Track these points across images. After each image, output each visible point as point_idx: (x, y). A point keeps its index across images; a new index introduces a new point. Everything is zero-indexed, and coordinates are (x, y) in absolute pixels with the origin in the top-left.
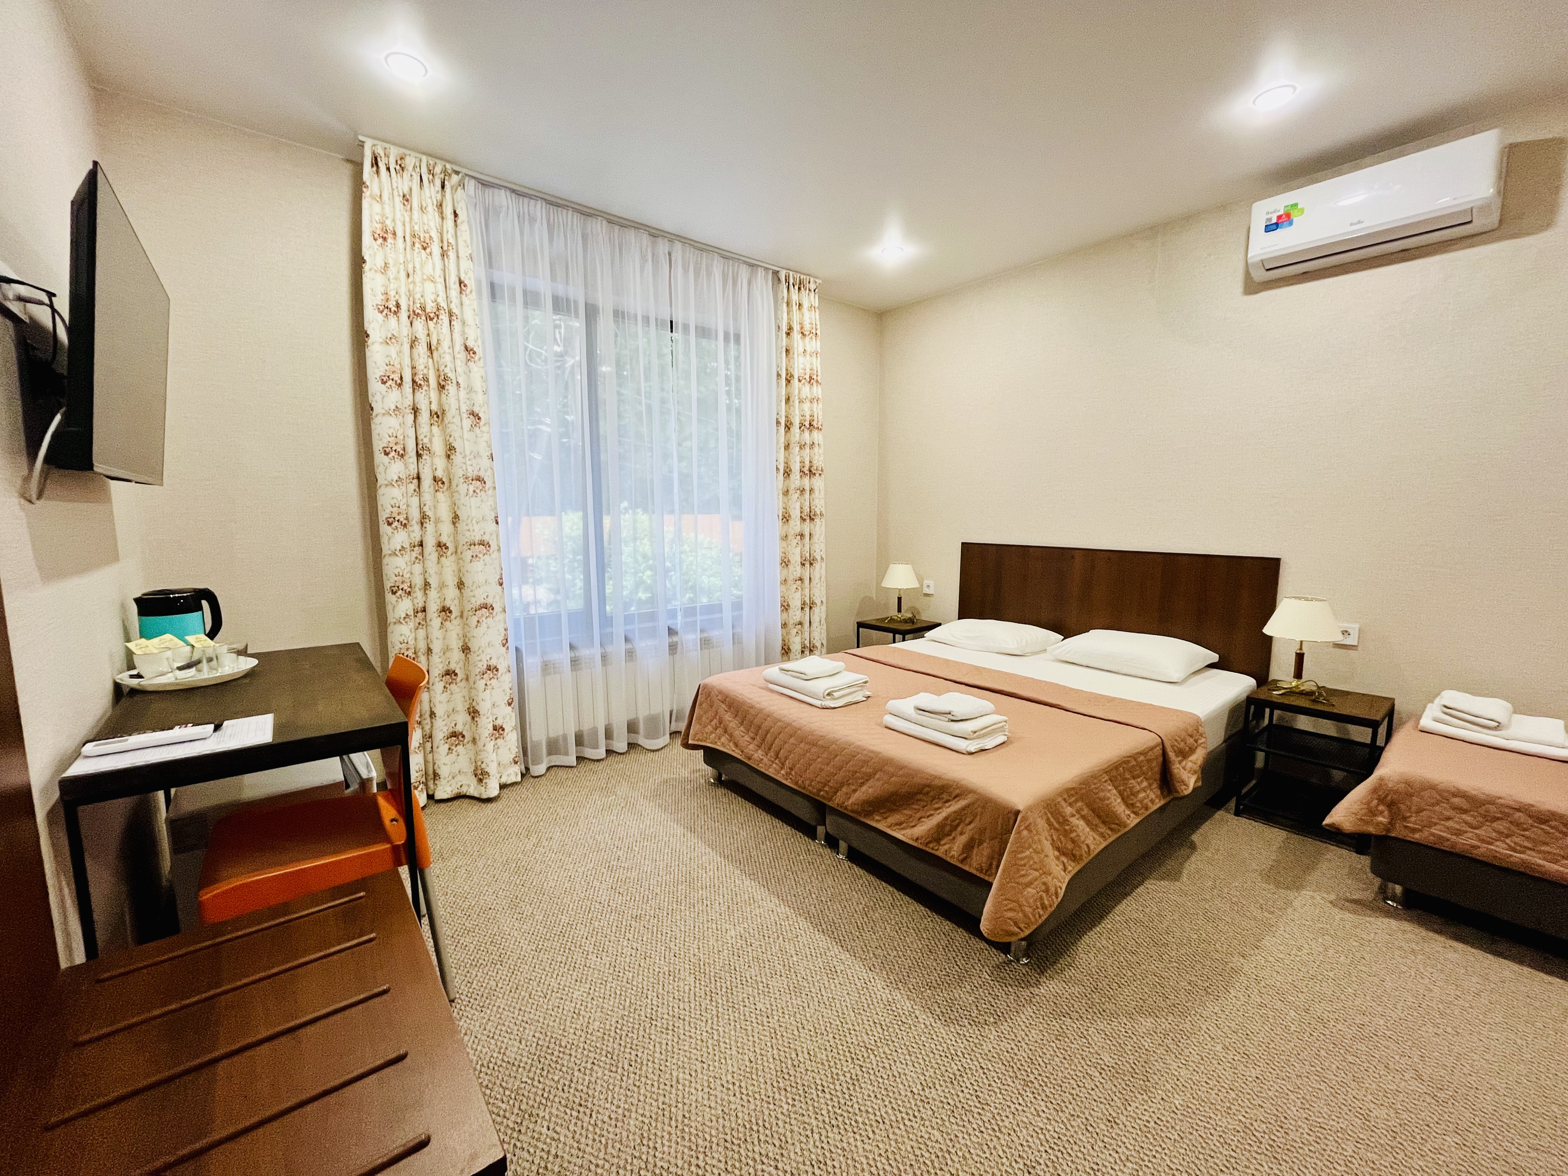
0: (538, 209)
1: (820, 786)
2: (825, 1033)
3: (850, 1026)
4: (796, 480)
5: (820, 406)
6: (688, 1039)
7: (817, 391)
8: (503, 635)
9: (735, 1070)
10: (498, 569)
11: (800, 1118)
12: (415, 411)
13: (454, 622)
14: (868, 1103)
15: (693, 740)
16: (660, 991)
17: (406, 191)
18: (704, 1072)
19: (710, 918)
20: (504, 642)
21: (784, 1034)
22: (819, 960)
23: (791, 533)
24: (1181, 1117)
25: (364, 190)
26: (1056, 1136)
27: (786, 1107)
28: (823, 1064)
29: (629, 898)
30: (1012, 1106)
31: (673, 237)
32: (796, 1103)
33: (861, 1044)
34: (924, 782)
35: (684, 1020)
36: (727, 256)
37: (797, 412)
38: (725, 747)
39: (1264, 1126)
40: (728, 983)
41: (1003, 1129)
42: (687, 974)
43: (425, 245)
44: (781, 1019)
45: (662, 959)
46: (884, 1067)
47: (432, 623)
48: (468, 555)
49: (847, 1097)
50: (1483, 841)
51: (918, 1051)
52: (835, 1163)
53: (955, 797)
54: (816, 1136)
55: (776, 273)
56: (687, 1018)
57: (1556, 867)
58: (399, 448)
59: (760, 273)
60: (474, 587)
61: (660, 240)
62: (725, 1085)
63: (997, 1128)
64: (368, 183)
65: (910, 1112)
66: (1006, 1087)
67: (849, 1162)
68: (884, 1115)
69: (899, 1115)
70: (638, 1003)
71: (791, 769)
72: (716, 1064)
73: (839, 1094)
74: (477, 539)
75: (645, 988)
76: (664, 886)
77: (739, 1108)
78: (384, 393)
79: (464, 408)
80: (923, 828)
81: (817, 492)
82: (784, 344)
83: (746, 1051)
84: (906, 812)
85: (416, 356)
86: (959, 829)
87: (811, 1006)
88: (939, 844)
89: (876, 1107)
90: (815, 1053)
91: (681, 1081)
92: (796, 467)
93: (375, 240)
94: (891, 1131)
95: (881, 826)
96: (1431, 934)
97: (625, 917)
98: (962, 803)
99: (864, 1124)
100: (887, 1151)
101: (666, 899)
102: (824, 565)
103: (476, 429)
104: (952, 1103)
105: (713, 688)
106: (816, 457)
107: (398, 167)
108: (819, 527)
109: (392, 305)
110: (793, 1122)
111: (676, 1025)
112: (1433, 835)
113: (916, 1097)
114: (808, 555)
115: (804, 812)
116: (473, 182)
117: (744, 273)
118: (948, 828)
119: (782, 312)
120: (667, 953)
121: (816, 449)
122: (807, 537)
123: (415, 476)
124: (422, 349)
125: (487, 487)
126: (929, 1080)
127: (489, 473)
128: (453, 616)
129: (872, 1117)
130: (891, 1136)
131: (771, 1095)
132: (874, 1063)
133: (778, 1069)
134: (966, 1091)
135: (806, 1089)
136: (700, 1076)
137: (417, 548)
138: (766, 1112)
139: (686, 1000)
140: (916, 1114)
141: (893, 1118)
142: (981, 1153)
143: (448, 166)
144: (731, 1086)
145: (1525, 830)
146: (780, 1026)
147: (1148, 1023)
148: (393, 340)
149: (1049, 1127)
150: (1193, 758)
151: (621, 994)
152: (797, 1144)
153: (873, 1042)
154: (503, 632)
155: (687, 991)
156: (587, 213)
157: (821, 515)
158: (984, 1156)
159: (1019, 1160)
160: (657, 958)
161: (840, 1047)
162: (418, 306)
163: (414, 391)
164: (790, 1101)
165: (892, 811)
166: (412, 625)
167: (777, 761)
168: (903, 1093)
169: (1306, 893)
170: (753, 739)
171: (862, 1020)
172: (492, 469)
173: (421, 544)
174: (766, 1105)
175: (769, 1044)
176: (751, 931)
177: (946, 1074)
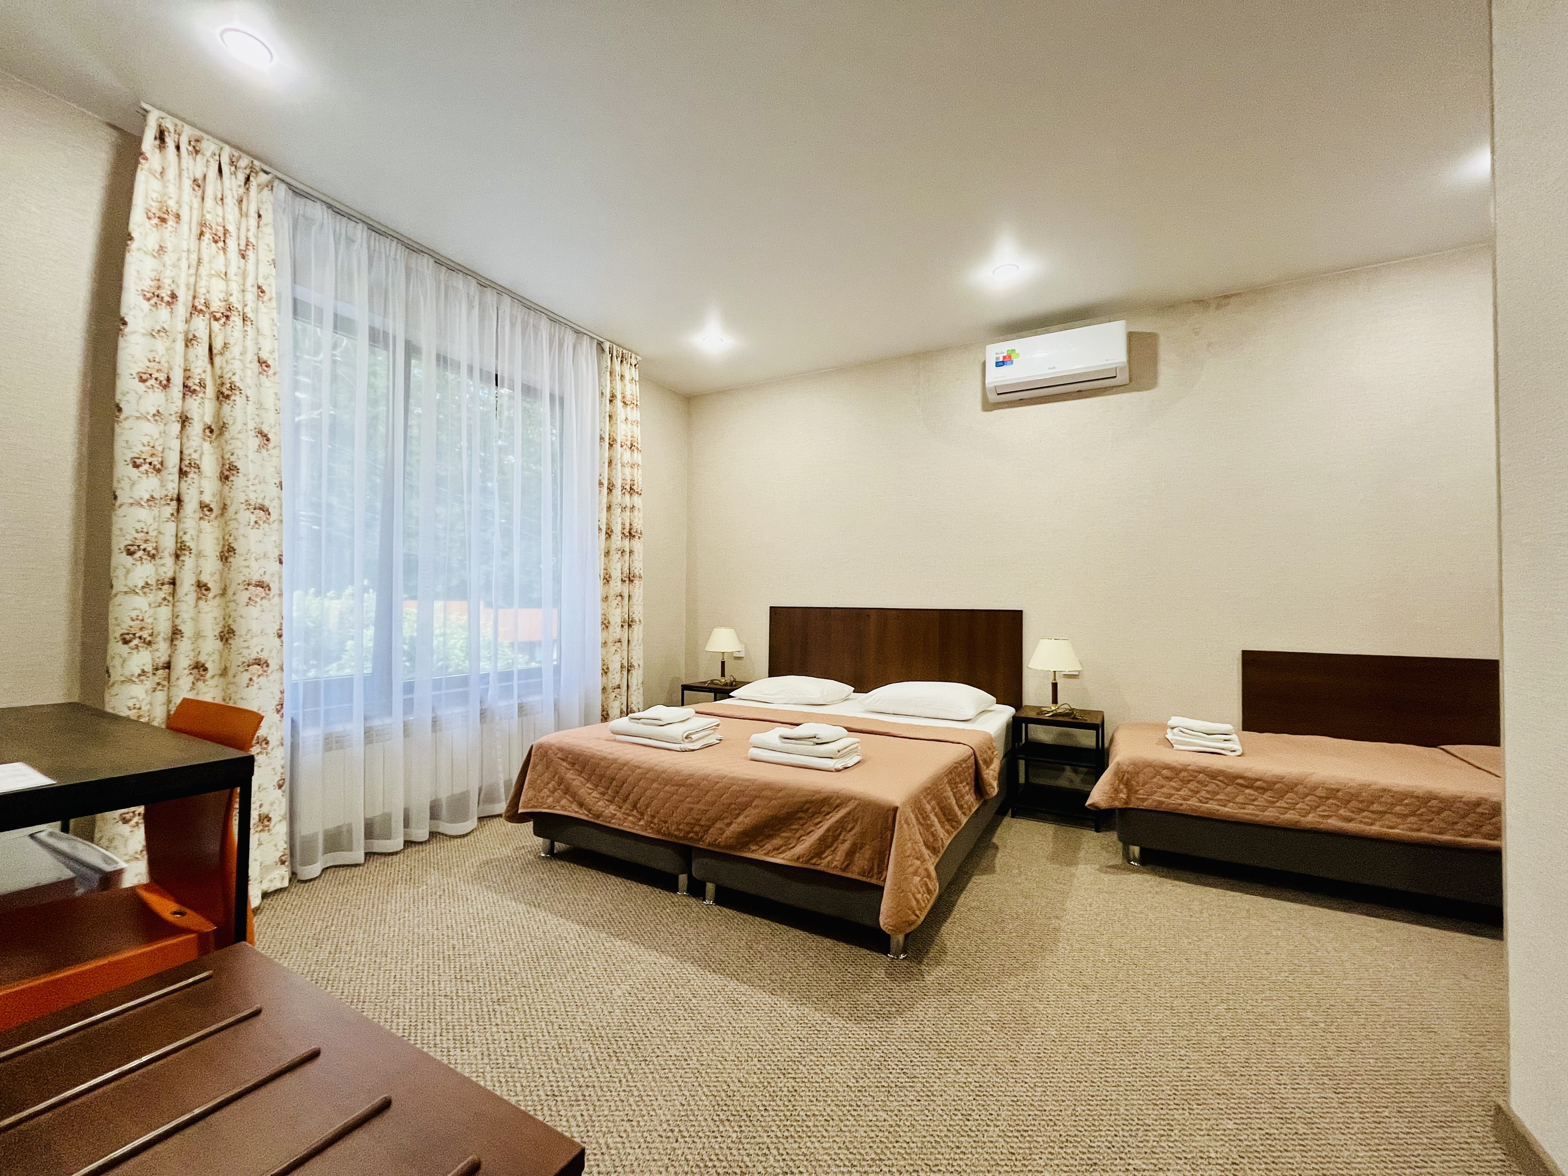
0: (360, 232)
1: (687, 829)
2: (749, 1059)
3: (771, 1047)
4: (617, 541)
5: (640, 471)
6: (605, 1104)
7: (637, 457)
8: (277, 698)
9: (668, 1117)
10: (278, 617)
11: (752, 1141)
12: (184, 420)
13: (211, 683)
14: (813, 1108)
15: (524, 807)
16: (555, 1065)
17: (199, 176)
18: (636, 1129)
19: (588, 984)
20: (279, 707)
21: (708, 1070)
22: (720, 997)
23: (612, 593)
24: (1060, 1043)
25: (142, 161)
26: (978, 1085)
27: (734, 1135)
28: (756, 1086)
29: (481, 984)
30: (936, 1072)
31: (501, 290)
32: (743, 1128)
33: (787, 1059)
34: (804, 799)
35: (594, 1086)
36: (554, 319)
37: (620, 475)
38: (566, 810)
39: (1114, 1033)
40: (631, 1039)
41: (935, 1093)
42: (581, 1042)
43: (216, 238)
44: (701, 1059)
45: (546, 1034)
46: (816, 1073)
47: (181, 682)
48: (243, 596)
49: (790, 1107)
50: (1185, 799)
51: (840, 1051)
52: (801, 1169)
53: (837, 807)
54: (775, 1152)
55: (600, 344)
56: (596, 1084)
57: (1226, 809)
58: (156, 461)
59: (586, 340)
60: (249, 636)
61: (489, 291)
62: (664, 1134)
63: (930, 1094)
64: (148, 155)
65: (853, 1103)
66: (925, 1059)
67: (814, 1163)
68: (831, 1113)
69: (844, 1109)
70: (533, 1084)
71: (653, 817)
72: (646, 1118)
73: (782, 1108)
74: (256, 577)
75: (536, 1067)
76: (521, 963)
77: (687, 1151)
78: (141, 392)
79: (251, 425)
80: (803, 846)
81: (636, 554)
82: (608, 410)
83: (675, 1097)
84: (784, 834)
85: (191, 357)
86: (841, 837)
87: (726, 1039)
88: (821, 858)
89: (821, 1109)
90: (746, 1078)
91: (612, 1145)
92: (617, 529)
93: (149, 218)
94: (842, 1124)
95: (759, 856)
96: (1163, 879)
97: (484, 1003)
98: (843, 812)
99: (815, 1126)
100: (844, 1143)
101: (529, 976)
102: (641, 627)
103: (264, 451)
104: (886, 1085)
105: (550, 747)
106: (636, 520)
107: (191, 148)
108: (638, 589)
109: (165, 293)
110: (747, 1146)
111: (587, 1094)
112: (1154, 801)
113: (853, 1089)
114: (626, 616)
115: (664, 862)
116: (283, 187)
117: (570, 338)
118: (830, 840)
119: (606, 379)
120: (550, 1028)
121: (636, 513)
122: (626, 599)
123: (175, 496)
124: (202, 350)
125: (271, 519)
126: (859, 1072)
127: (276, 503)
128: (209, 675)
129: (820, 1118)
130: (844, 1129)
131: (716, 1129)
132: (806, 1072)
133: (714, 1103)
134: (894, 1072)
135: (749, 1113)
136: (631, 1135)
137: (166, 587)
138: (717, 1147)
139: (589, 1067)
140: (859, 1103)
141: (840, 1113)
142: (924, 1118)
143: (256, 163)
144: (670, 1134)
145: (1206, 786)
146: (702, 1065)
147: (1013, 981)
148: (162, 334)
149: (969, 1080)
150: (992, 767)
151: (507, 1081)
152: (758, 1164)
153: (797, 1055)
154: (279, 695)
155: (587, 1058)
156: (412, 247)
157: (640, 577)
158: (928, 1119)
159: (956, 1113)
160: (540, 1034)
161: (769, 1067)
162: (203, 301)
163: (184, 397)
164: (737, 1129)
165: (770, 837)
166: (149, 684)
167: (635, 812)
168: (841, 1090)
169: (1081, 867)
170: (603, 794)
171: (781, 1039)
172: (280, 499)
173: (173, 582)
174: (713, 1140)
175: (696, 1084)
176: (639, 986)
177: (872, 1063)
